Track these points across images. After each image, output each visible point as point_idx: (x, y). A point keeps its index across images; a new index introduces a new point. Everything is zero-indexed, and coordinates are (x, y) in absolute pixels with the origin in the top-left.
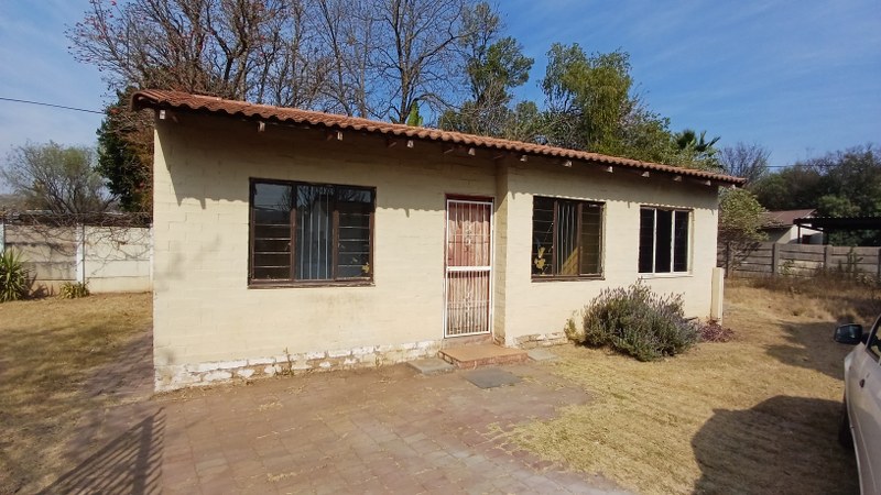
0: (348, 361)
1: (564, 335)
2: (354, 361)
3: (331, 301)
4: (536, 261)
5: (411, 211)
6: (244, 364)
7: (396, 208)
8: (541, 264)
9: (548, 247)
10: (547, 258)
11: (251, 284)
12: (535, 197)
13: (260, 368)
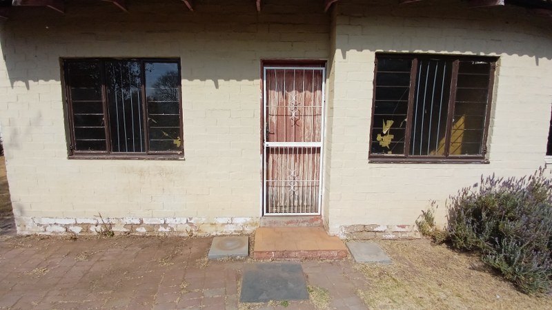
0: (162, 229)
1: (416, 228)
2: (168, 230)
3: (141, 173)
4: (379, 137)
5: (221, 82)
6: (73, 222)
7: (203, 79)
8: (386, 141)
9: (398, 121)
10: (397, 133)
11: (71, 154)
12: (377, 55)
13: (86, 227)
